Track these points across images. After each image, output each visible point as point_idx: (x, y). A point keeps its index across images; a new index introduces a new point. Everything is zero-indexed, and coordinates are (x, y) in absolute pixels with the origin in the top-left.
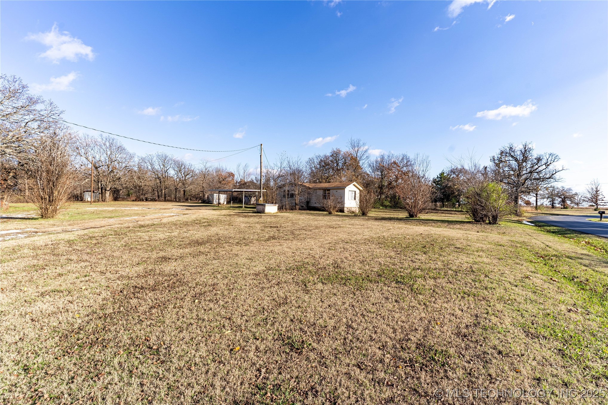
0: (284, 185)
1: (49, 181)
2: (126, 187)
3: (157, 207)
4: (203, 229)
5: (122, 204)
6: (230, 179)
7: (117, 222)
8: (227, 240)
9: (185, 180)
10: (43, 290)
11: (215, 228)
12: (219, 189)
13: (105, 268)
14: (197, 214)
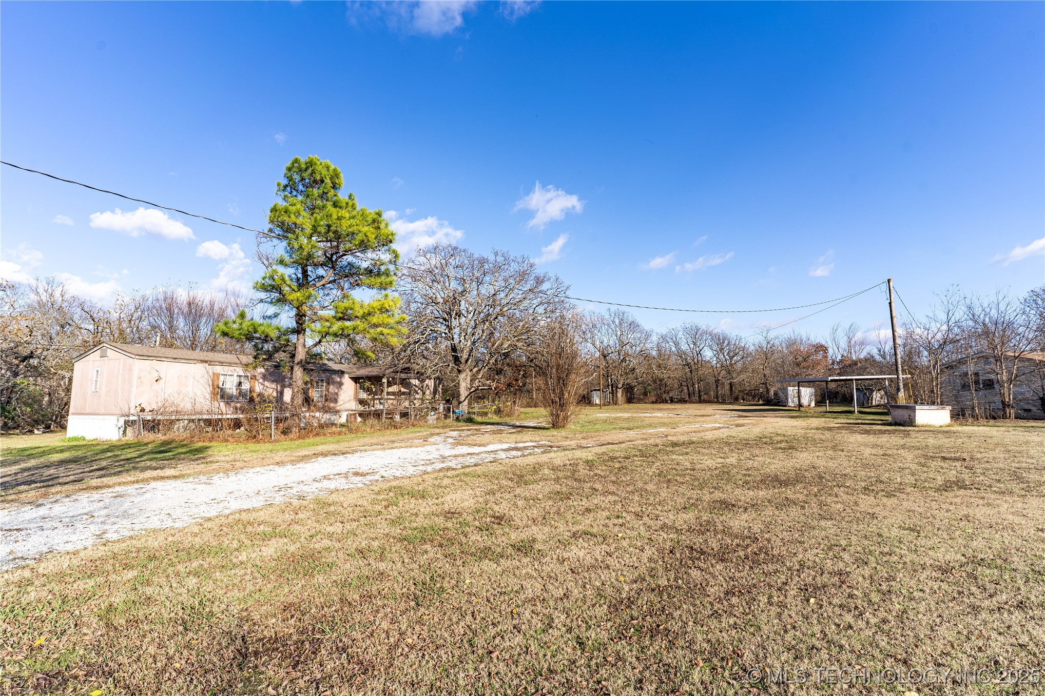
0: (961, 362)
1: (559, 378)
2: (643, 383)
3: (690, 412)
4: (781, 455)
5: (639, 408)
6: (820, 356)
7: (639, 437)
8: (840, 480)
9: (731, 365)
10: (574, 530)
11: (805, 454)
12: (798, 378)
13: (640, 509)
14: (762, 426)
